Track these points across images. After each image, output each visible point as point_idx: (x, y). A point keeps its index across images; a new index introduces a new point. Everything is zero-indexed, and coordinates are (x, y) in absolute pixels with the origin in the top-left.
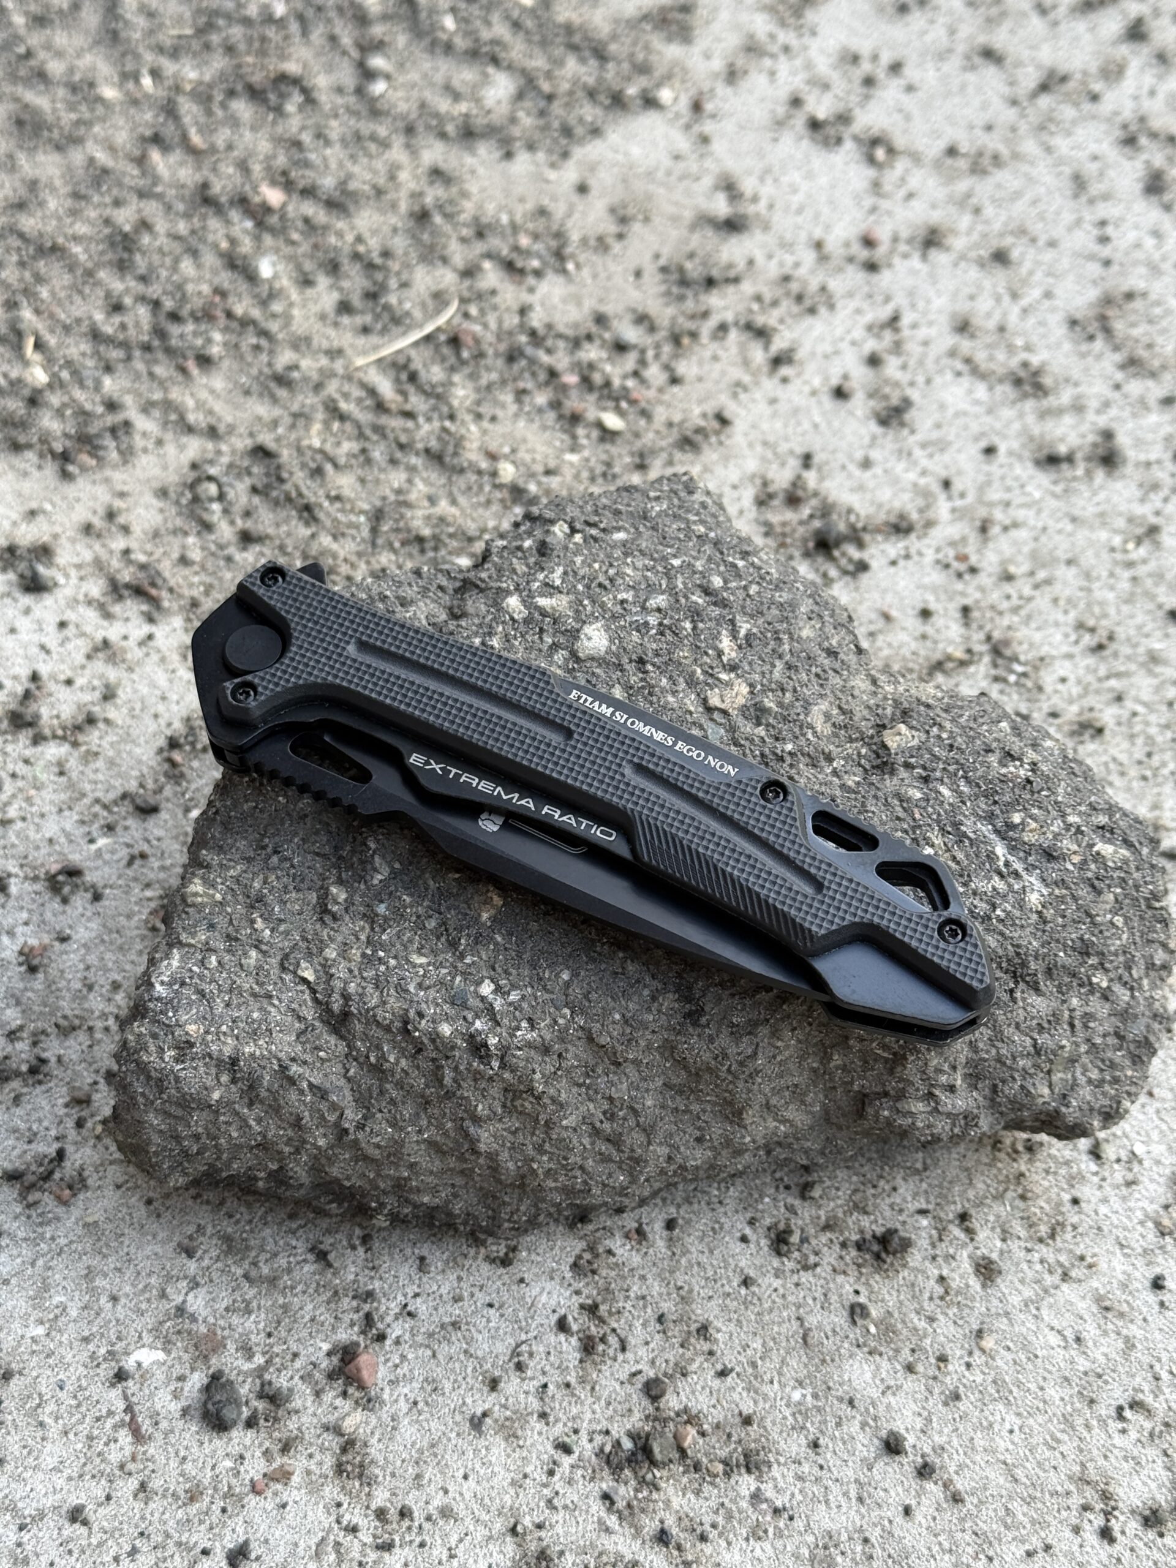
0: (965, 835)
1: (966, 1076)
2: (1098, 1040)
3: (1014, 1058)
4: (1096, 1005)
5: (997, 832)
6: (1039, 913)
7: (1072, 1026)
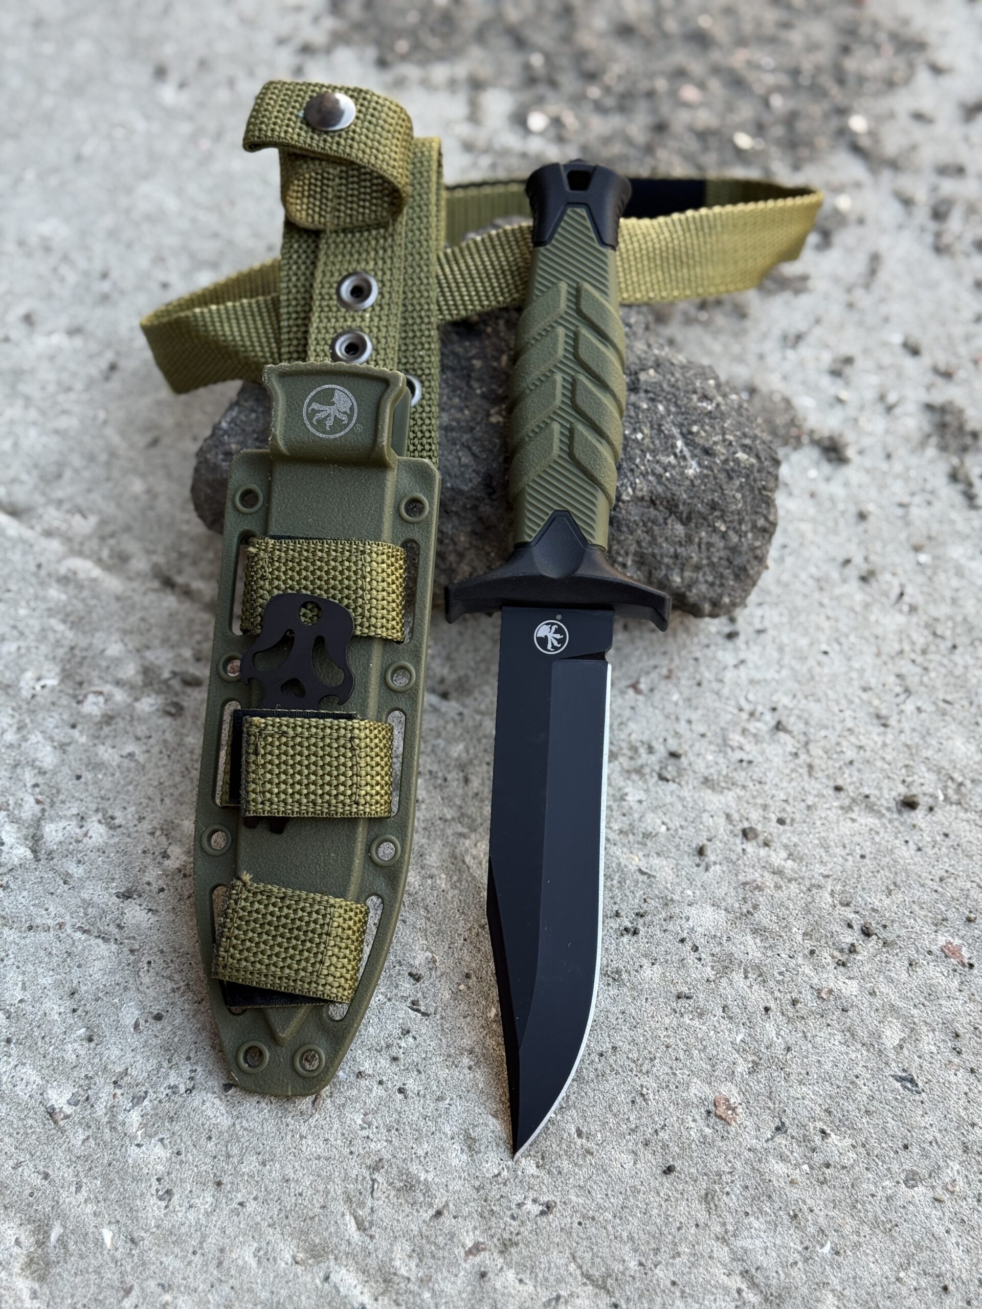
0: (662, 431)
1: (633, 561)
2: (715, 560)
3: (662, 556)
4: (715, 539)
5: (682, 434)
6: (692, 481)
7: (699, 547)
